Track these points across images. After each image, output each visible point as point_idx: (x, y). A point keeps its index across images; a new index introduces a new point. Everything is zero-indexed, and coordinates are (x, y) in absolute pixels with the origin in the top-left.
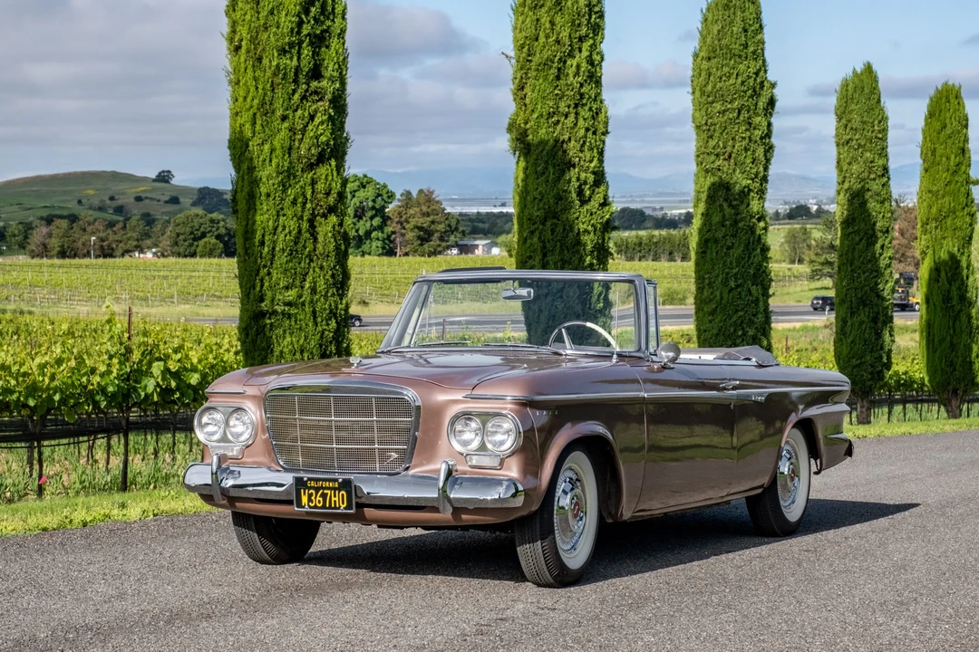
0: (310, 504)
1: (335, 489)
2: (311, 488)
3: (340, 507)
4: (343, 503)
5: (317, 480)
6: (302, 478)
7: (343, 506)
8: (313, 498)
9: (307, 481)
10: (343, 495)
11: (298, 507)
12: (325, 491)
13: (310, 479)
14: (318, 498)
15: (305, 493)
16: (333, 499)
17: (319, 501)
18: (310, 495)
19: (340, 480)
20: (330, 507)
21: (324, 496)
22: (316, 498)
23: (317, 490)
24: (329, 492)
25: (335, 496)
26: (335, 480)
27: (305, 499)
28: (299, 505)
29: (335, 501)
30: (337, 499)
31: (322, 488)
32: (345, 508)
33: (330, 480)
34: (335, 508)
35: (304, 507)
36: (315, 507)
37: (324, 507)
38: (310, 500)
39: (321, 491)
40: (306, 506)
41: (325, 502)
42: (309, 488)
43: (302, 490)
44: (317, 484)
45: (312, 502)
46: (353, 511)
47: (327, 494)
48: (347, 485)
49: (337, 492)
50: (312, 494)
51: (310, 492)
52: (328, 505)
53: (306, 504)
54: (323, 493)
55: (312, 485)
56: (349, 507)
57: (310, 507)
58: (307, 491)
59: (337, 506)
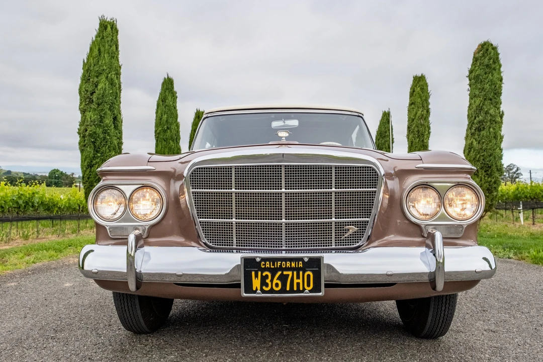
0: (264, 288)
1: (298, 270)
2: (266, 269)
3: (304, 289)
4: (309, 285)
5: (274, 260)
6: (254, 259)
7: (308, 288)
8: (268, 281)
9: (260, 262)
10: (309, 276)
11: (246, 293)
12: (285, 273)
13: (265, 260)
14: (275, 281)
15: (256, 276)
16: (296, 281)
17: (277, 285)
18: (264, 279)
19: (306, 260)
20: (292, 291)
21: (283, 278)
22: (272, 281)
23: (273, 272)
24: (290, 273)
25: (298, 277)
26: (301, 259)
27: (256, 283)
28: (249, 288)
29: (298, 284)
30: (300, 281)
31: (281, 269)
32: (311, 291)
33: (291, 260)
34: (298, 291)
35: (255, 292)
36: (272, 291)
37: (283, 290)
38: (263, 283)
39: (280, 273)
40: (259, 291)
41: (284, 285)
42: (263, 270)
43: (253, 273)
44: (274, 265)
45: (267, 285)
46: (320, 294)
47: (288, 275)
48: (315, 264)
49: (301, 273)
50: (267, 276)
51: (264, 274)
52: (288, 289)
53: (259, 288)
54: (282, 274)
55: (268, 266)
56: (316, 288)
57: (263, 291)
58: (260, 273)
59: (301, 289)
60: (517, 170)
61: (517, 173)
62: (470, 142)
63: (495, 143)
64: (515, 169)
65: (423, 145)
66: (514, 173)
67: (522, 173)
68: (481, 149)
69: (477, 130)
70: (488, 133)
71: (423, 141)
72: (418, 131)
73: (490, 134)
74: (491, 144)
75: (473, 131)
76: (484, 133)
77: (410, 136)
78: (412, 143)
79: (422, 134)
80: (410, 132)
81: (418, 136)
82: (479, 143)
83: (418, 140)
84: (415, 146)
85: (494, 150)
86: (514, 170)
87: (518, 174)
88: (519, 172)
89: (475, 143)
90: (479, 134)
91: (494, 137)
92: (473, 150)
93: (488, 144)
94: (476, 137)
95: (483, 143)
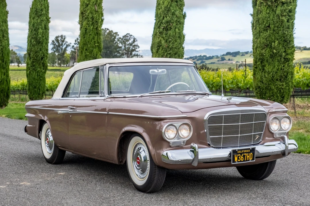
0: (238, 160)
1: (248, 153)
3: (250, 159)
4: (251, 158)
5: (241, 150)
6: (235, 150)
7: (251, 159)
8: (240, 158)
9: (237, 151)
10: (251, 154)
12: (245, 154)
13: (239, 150)
14: (242, 157)
15: (236, 156)
16: (248, 157)
17: (242, 159)
19: (251, 149)
20: (246, 161)
21: (244, 156)
22: (241, 158)
23: (241, 154)
25: (248, 156)
26: (249, 149)
27: (236, 159)
29: (248, 158)
30: (249, 157)
31: (244, 153)
32: (252, 160)
33: (246, 149)
35: (235, 162)
36: (241, 161)
38: (238, 159)
39: (243, 154)
40: (237, 162)
41: (244, 159)
42: (238, 154)
43: (235, 155)
44: (241, 152)
45: (239, 159)
46: (254, 161)
47: (245, 155)
48: (253, 150)
49: (249, 154)
50: (239, 156)
51: (238, 155)
52: (245, 160)
53: (237, 161)
54: (244, 155)
55: (240, 152)
56: (253, 159)
57: (238, 162)
58: (237, 155)
59: (249, 159)
60: (134, 41)
61: (133, 44)
62: (159, 40)
63: (179, 42)
64: (132, 40)
65: (97, 33)
66: (131, 44)
67: (139, 45)
68: (168, 47)
69: (164, 30)
70: (174, 33)
71: (97, 28)
72: (93, 18)
73: (176, 34)
74: (176, 43)
75: (161, 30)
76: (170, 32)
77: (84, 23)
78: (86, 31)
79: (96, 22)
80: (84, 18)
81: (93, 23)
82: (166, 41)
83: (92, 27)
84: (89, 34)
85: (178, 49)
86: (130, 41)
87: (135, 45)
88: (136, 43)
89: (163, 42)
90: (166, 33)
91: (179, 37)
92: (161, 48)
93: (174, 43)
94: (164, 36)
95: (170, 42)
